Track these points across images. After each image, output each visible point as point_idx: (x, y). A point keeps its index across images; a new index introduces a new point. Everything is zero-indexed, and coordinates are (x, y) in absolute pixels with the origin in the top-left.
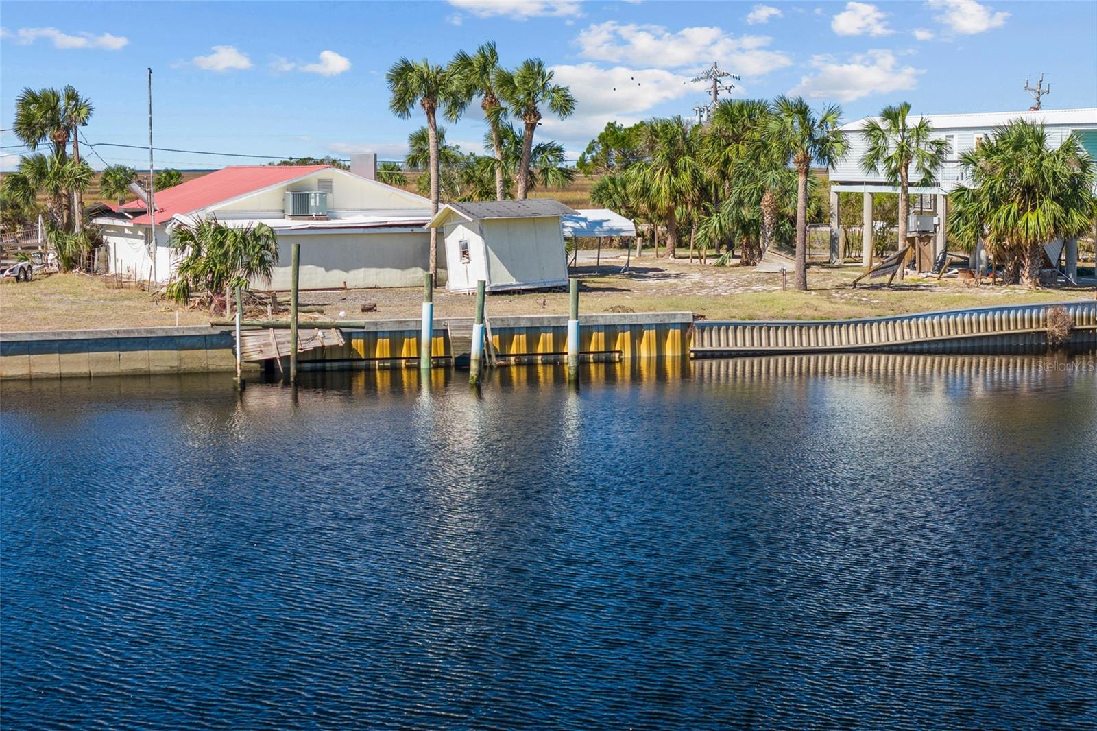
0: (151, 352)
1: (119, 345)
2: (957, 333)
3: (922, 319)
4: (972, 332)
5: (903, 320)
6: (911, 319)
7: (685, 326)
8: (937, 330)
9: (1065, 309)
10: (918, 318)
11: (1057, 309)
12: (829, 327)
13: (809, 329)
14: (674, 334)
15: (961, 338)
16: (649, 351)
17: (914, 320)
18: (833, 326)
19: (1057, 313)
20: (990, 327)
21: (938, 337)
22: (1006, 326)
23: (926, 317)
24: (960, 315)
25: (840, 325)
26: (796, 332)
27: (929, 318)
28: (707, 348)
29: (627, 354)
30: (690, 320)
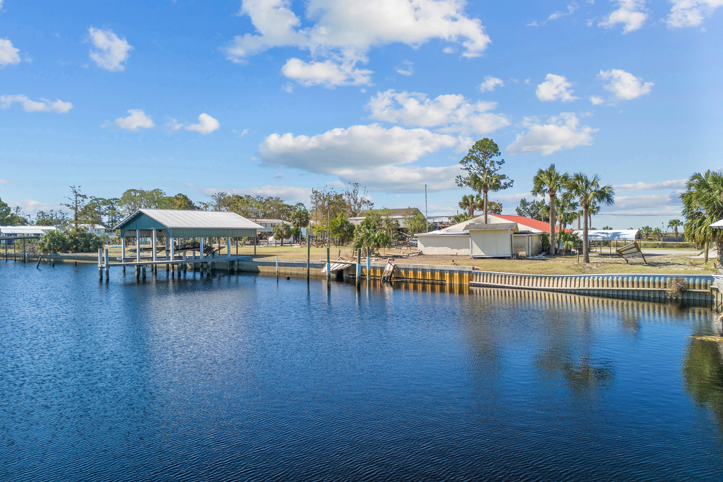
2: (608, 286)
3: (587, 278)
4: (618, 286)
5: (576, 277)
6: (580, 277)
7: (470, 272)
8: (596, 284)
9: (686, 279)
10: (585, 277)
11: (678, 279)
12: (535, 278)
13: (525, 278)
14: (466, 275)
15: (611, 290)
16: (456, 282)
17: (583, 278)
18: (537, 277)
19: (677, 281)
20: (630, 285)
21: (596, 287)
22: (641, 285)
23: (589, 277)
24: (610, 277)
25: (541, 277)
26: (519, 279)
27: (592, 278)
28: (478, 282)
29: (448, 282)
30: (471, 270)
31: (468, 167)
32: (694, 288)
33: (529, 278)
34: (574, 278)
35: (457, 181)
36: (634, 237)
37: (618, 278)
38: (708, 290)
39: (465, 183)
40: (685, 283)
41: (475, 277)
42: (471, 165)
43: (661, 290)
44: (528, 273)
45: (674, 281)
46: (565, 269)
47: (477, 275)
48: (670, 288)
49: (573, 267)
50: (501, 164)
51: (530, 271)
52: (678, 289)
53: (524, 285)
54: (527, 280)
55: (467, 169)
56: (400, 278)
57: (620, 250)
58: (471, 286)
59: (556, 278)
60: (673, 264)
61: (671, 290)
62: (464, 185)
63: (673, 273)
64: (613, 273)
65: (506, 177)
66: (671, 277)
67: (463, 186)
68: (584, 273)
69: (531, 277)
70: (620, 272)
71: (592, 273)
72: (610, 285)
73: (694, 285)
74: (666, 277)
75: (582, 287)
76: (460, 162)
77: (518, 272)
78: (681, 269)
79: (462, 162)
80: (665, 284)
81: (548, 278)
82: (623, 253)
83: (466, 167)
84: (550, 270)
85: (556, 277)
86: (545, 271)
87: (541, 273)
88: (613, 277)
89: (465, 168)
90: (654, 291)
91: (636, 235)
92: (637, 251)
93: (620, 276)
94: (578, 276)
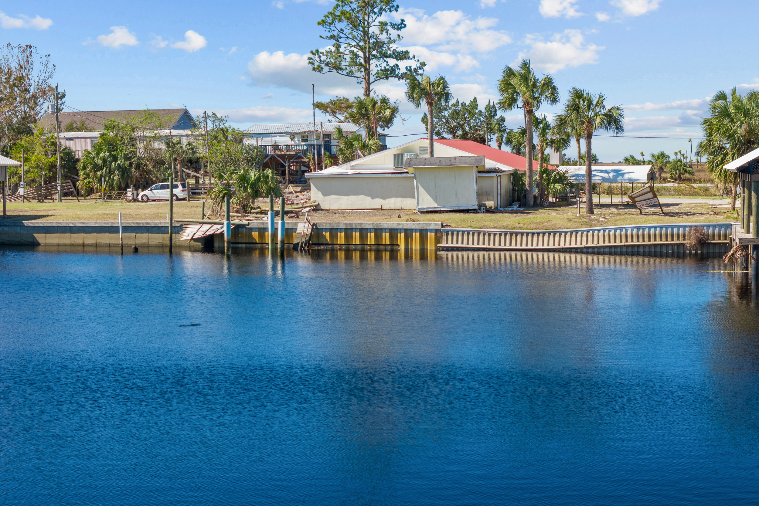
0: (150, 234)
1: (135, 230)
2: (621, 242)
3: (596, 232)
4: (632, 241)
5: (582, 232)
6: (588, 231)
7: (437, 231)
8: (607, 239)
9: (705, 228)
10: (594, 231)
11: (697, 228)
12: (530, 235)
13: (516, 236)
14: (431, 236)
15: (624, 246)
16: (416, 246)
17: (591, 232)
18: (533, 234)
19: (696, 231)
20: (646, 239)
21: (607, 244)
22: (658, 238)
23: (599, 231)
24: (624, 230)
25: (538, 234)
26: (508, 237)
27: (602, 231)
28: (449, 245)
29: (402, 247)
30: (439, 227)
31: (336, 33)
32: (714, 239)
33: (522, 235)
34: (580, 233)
35: (311, 61)
36: (646, 178)
37: (632, 230)
38: (728, 241)
39: (327, 65)
40: (704, 233)
41: (444, 237)
42: (342, 30)
43: (680, 244)
44: (520, 228)
45: (693, 231)
46: (566, 222)
47: (447, 235)
48: (689, 239)
49: (575, 220)
50: (399, 29)
51: (521, 225)
52: (697, 240)
53: (516, 245)
54: (519, 238)
55: (333, 37)
56: (323, 244)
57: (633, 196)
58: (440, 251)
59: (558, 234)
60: (694, 214)
61: (690, 242)
62: (326, 69)
63: (693, 222)
64: (626, 225)
65: (411, 56)
66: (690, 227)
67: (324, 71)
68: (591, 226)
69: (525, 234)
70: (634, 224)
71: (601, 225)
72: (624, 239)
73: (714, 235)
74: (685, 227)
75: (590, 244)
76: (319, 24)
77: (506, 228)
78: (702, 218)
79: (323, 23)
80: (684, 236)
81: (547, 234)
82: (637, 199)
83: (331, 34)
84: (548, 224)
85: (558, 232)
86: (542, 225)
87: (538, 228)
88: (627, 229)
89: (329, 35)
90: (672, 245)
91: (648, 174)
92: (652, 197)
93: (635, 227)
94: (585, 231)
